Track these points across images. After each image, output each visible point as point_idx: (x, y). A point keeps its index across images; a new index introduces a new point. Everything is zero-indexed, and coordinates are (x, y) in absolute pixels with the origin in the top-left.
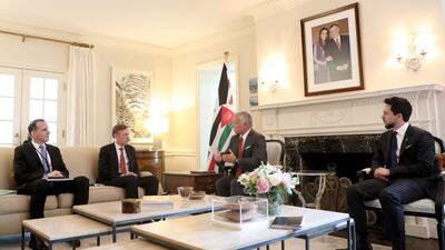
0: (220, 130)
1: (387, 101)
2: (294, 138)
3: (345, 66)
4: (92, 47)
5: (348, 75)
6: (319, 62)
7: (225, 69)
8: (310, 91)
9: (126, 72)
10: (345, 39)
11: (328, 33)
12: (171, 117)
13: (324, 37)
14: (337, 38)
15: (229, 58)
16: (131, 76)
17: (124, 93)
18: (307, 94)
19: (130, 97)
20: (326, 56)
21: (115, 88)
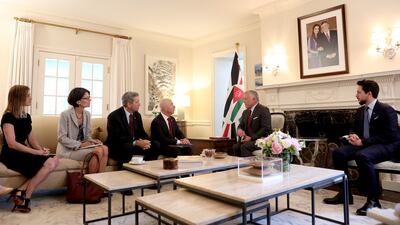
0: (233, 105)
1: (359, 83)
2: (291, 112)
3: (334, 55)
4: (130, 38)
5: (336, 62)
6: (312, 52)
7: (236, 57)
8: (305, 74)
9: (157, 59)
10: (334, 33)
11: (320, 28)
12: (192, 94)
13: (316, 31)
14: (327, 33)
15: (240, 48)
16: (160, 62)
17: (155, 75)
18: (302, 77)
19: (159, 78)
20: (318, 47)
21: (148, 71)
